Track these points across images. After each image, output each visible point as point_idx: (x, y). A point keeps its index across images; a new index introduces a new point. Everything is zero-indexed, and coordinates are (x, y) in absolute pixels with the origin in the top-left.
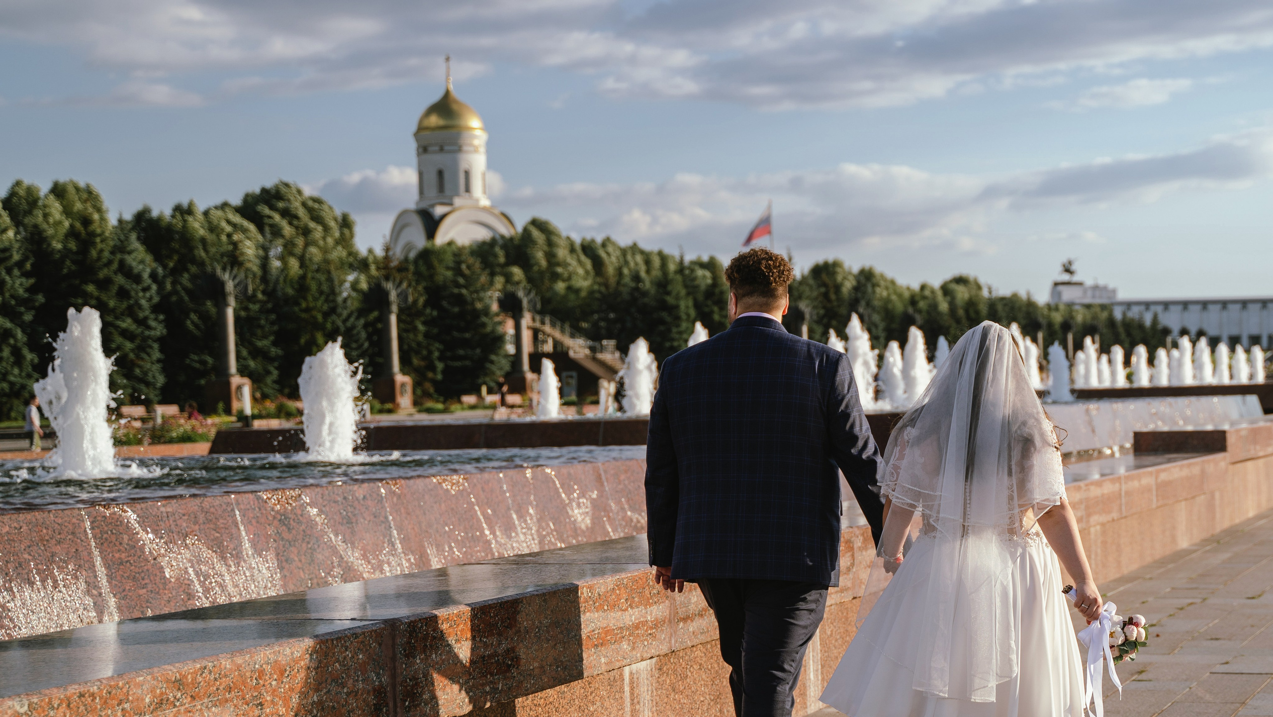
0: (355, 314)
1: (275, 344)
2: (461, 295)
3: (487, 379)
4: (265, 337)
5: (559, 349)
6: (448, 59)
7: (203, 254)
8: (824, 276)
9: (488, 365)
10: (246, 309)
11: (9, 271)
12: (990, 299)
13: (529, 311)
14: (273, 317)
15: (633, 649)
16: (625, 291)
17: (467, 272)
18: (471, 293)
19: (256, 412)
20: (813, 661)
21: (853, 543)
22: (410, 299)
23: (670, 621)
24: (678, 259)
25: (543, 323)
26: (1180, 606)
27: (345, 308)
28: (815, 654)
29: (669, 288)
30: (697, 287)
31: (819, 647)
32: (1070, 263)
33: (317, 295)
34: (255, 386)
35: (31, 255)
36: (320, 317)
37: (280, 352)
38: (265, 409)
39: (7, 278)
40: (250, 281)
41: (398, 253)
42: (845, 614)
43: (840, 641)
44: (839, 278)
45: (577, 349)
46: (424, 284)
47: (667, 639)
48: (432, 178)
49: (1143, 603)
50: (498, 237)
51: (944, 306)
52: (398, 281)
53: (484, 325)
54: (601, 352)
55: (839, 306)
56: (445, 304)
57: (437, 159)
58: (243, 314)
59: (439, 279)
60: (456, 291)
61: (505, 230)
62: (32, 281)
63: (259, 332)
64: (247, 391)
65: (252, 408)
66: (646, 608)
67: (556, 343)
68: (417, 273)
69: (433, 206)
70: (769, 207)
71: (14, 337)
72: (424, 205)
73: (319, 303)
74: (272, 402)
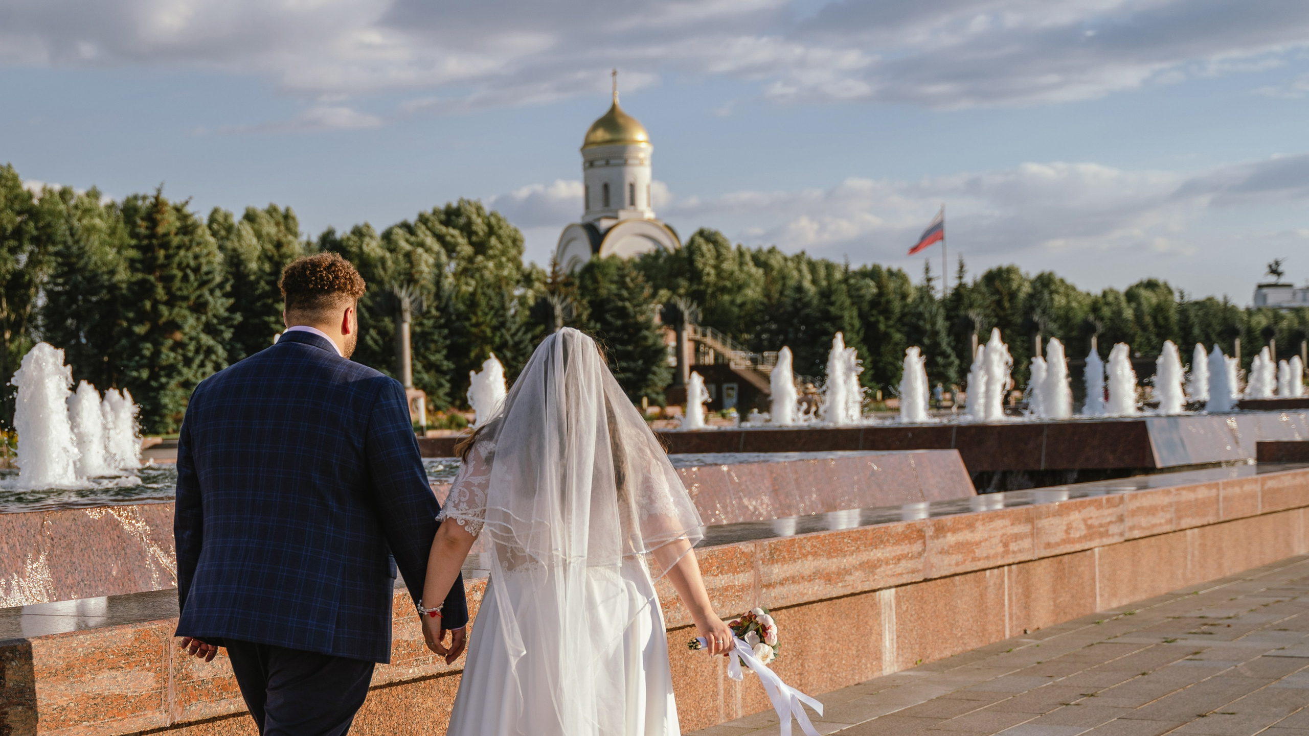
0: (523, 329)
1: (447, 358)
2: (624, 308)
3: (649, 391)
4: (438, 351)
5: (720, 361)
6: (614, 74)
7: (382, 273)
8: (997, 283)
9: (650, 376)
10: (421, 324)
11: (212, 292)
12: (1180, 304)
13: (690, 323)
14: (446, 331)
15: (723, 606)
16: (787, 301)
17: (631, 285)
18: (635, 306)
19: (430, 423)
20: (889, 631)
21: (924, 532)
22: (575, 313)
23: (754, 587)
24: (842, 268)
25: (704, 335)
26: (1265, 603)
27: (514, 323)
28: (891, 626)
29: (833, 298)
30: (862, 297)
31: (895, 620)
32: (1277, 263)
33: (486, 310)
34: (429, 398)
35: (230, 277)
36: (489, 332)
37: (452, 366)
38: (438, 419)
39: (210, 299)
40: (424, 298)
41: (564, 268)
42: (920, 594)
43: (915, 617)
44: (1014, 286)
45: (738, 361)
46: (588, 298)
47: (752, 601)
48: (598, 191)
49: (1232, 600)
50: (662, 249)
51: (1128, 313)
52: (562, 296)
53: (645, 338)
54: (763, 364)
55: (1013, 314)
56: (608, 317)
57: (602, 174)
58: (418, 329)
59: (603, 292)
60: (620, 304)
61: (669, 244)
62: (231, 301)
63: (432, 346)
64: (422, 403)
65: (427, 419)
66: (734, 575)
67: (717, 355)
68: (583, 287)
69: (599, 219)
70: (942, 211)
71: (215, 352)
72: (590, 219)
73: (489, 318)
74: (444, 413)
